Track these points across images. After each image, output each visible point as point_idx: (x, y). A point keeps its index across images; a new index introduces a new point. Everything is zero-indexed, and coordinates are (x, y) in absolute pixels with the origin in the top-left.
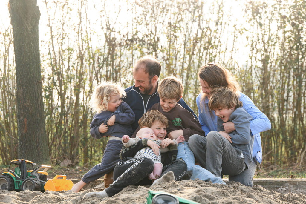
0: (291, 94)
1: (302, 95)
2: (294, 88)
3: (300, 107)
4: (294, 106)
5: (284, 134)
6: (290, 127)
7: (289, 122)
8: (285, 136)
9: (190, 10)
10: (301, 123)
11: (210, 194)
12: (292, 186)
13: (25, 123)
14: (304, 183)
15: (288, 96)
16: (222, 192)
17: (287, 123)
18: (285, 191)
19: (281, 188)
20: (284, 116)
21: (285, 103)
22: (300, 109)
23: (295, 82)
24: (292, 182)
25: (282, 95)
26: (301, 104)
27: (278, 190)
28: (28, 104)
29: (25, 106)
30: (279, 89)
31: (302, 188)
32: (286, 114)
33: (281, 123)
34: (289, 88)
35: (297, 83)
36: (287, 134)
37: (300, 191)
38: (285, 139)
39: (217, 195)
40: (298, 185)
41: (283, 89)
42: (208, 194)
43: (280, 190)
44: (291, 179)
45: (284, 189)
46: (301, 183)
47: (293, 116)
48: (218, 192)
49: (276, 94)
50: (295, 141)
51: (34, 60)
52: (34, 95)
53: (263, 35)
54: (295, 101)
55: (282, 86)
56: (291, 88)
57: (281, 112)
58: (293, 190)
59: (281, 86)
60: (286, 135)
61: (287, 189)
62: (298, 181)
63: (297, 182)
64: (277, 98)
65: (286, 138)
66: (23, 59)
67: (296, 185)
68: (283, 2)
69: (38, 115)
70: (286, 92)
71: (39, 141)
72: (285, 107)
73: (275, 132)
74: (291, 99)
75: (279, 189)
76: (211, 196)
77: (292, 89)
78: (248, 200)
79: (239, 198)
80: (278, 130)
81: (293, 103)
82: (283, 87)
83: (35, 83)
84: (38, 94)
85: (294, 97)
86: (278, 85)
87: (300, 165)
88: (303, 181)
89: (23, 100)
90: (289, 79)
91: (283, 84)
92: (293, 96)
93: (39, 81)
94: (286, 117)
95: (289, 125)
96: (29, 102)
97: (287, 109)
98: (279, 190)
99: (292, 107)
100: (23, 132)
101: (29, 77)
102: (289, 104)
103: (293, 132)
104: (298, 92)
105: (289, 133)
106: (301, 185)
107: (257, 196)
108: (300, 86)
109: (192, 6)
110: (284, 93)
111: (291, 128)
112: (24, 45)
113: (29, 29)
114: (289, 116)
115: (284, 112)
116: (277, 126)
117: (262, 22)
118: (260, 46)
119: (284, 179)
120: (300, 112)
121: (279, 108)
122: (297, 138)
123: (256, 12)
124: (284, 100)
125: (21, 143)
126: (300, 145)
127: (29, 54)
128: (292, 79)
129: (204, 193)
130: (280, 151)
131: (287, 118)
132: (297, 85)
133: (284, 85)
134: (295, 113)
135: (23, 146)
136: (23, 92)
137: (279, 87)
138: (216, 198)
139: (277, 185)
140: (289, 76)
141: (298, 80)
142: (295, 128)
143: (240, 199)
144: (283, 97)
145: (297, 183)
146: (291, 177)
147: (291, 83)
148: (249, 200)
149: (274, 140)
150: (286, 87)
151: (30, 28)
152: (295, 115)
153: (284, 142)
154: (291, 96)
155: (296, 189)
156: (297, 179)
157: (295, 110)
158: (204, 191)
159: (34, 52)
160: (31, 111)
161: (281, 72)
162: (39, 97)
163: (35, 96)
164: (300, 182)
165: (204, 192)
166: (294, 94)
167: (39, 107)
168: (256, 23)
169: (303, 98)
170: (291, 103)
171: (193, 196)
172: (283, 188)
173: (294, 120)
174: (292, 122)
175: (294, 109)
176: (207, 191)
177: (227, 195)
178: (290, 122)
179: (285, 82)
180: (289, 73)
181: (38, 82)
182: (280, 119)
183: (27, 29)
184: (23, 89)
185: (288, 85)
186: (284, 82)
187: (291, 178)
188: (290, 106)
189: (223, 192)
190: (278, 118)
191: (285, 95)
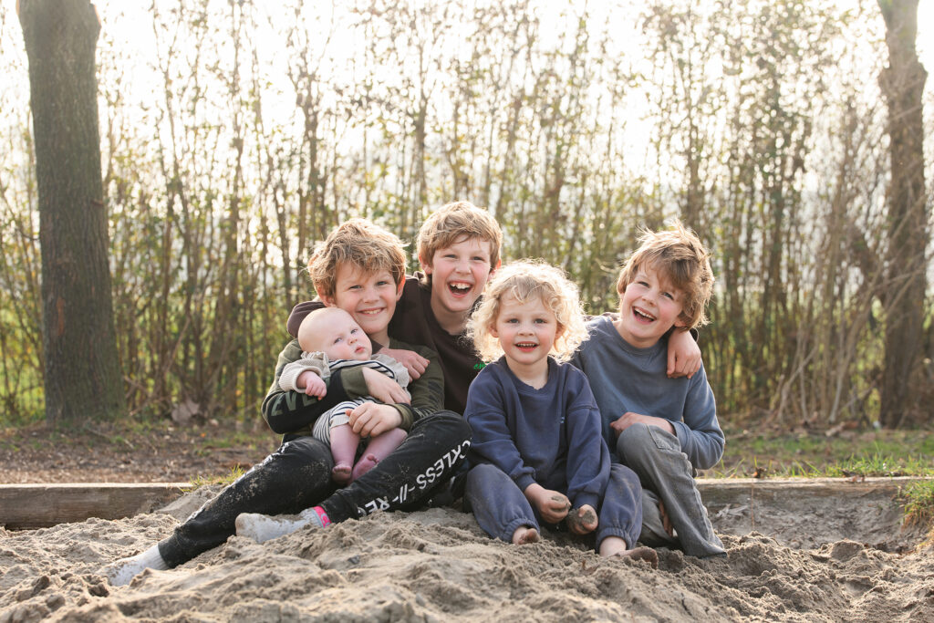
0: (757, 235)
1: (784, 239)
2: (765, 222)
3: (778, 267)
4: (763, 267)
5: (739, 334)
6: (753, 318)
7: (752, 305)
8: (741, 341)
9: (507, 28)
10: (780, 308)
11: (456, 586)
12: (757, 503)
13: (59, 310)
14: (795, 492)
15: (749, 241)
16: (504, 575)
17: (746, 307)
18: (738, 518)
19: (727, 510)
20: (740, 290)
21: (743, 259)
22: (779, 274)
23: (766, 208)
24: (759, 490)
25: (734, 237)
26: (780, 260)
27: (718, 515)
28: (67, 260)
29: (60, 267)
30: (726, 225)
31: (789, 509)
32: (744, 284)
33: (732, 308)
34: (753, 220)
35: (771, 208)
36: (747, 334)
37: (784, 518)
38: (740, 349)
39: (485, 587)
40: (779, 498)
41: (738, 225)
42: (449, 583)
43: (724, 515)
44: (755, 480)
45: (736, 512)
46: (786, 493)
47: (762, 290)
48: (492, 573)
49: (719, 237)
50: (765, 351)
51: (82, 145)
52: (83, 237)
53: (687, 91)
54: (768, 253)
55: (735, 216)
56: (756, 222)
57: (732, 281)
58: (762, 517)
59: (731, 216)
60: (744, 337)
61: (743, 512)
62: (777, 487)
63: (774, 490)
64: (722, 246)
65: (745, 345)
66: (53, 144)
67: (772, 498)
68: (737, 8)
69: (93, 289)
70: (744, 231)
71: (95, 357)
72: (742, 269)
73: (717, 330)
74: (757, 249)
75: (721, 512)
76: (459, 592)
77: (760, 223)
78: (594, 611)
79: (563, 603)
80: (724, 326)
81: (762, 258)
82: (737, 219)
83: (85, 204)
84: (94, 234)
85: (764, 243)
86: (725, 215)
87: (780, 415)
88: (793, 489)
89: (54, 252)
90: (752, 198)
91: (738, 210)
92: (760, 242)
93: (95, 200)
94: (745, 292)
95: (752, 314)
96: (70, 254)
97: (748, 274)
98: (721, 517)
99: (758, 268)
100: (55, 333)
101: (68, 190)
102: (752, 259)
103: (762, 332)
104: (774, 230)
105: (751, 332)
106: (787, 499)
107: (634, 581)
108: (779, 216)
109: (510, 17)
110: (739, 233)
111: (757, 319)
112: (57, 106)
113: (68, 62)
114: (752, 291)
115: (740, 280)
116: (722, 315)
117: (685, 57)
118: (679, 117)
119: (736, 481)
120: (779, 280)
121: (726, 269)
122: (772, 344)
123: (669, 30)
124: (740, 252)
125: (51, 363)
126: (778, 364)
127: (68, 129)
128: (759, 198)
129: (433, 580)
130: (729, 377)
131: (748, 296)
132: (773, 212)
133: (738, 214)
134: (766, 283)
135: (55, 371)
136: (54, 231)
137: (726, 220)
138: (477, 598)
139: (714, 500)
140: (753, 191)
141: (773, 201)
142: (767, 321)
143: (566, 607)
144: (736, 244)
145: (775, 494)
146: (755, 474)
147: (756, 208)
148: (599, 611)
149: (714, 350)
150: (744, 219)
151: (70, 61)
152: (767, 287)
153: (739, 355)
154: (756, 242)
155: (770, 513)
156: (774, 481)
157: (766, 275)
158: (435, 571)
159: (83, 124)
160: (74, 278)
161: (732, 182)
162: (95, 242)
163: (85, 240)
164: (783, 489)
165: (437, 577)
166: (764, 235)
167: (95, 268)
168: (669, 60)
169: (785, 246)
170: (756, 259)
171: (382, 603)
172: (731, 508)
173: (764, 300)
174: (760, 306)
175: (763, 273)
176: (448, 570)
177: (521, 585)
178: (755, 306)
179: (742, 209)
180: (751, 184)
181: (92, 202)
182: (728, 298)
183: (62, 64)
184: (53, 220)
185: (751, 214)
186: (739, 205)
187: (757, 477)
188: (754, 266)
189: (509, 572)
190: (725, 294)
191: (742, 239)
